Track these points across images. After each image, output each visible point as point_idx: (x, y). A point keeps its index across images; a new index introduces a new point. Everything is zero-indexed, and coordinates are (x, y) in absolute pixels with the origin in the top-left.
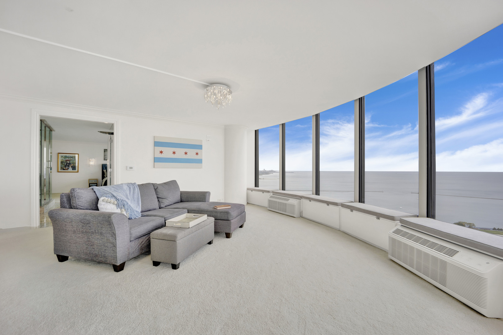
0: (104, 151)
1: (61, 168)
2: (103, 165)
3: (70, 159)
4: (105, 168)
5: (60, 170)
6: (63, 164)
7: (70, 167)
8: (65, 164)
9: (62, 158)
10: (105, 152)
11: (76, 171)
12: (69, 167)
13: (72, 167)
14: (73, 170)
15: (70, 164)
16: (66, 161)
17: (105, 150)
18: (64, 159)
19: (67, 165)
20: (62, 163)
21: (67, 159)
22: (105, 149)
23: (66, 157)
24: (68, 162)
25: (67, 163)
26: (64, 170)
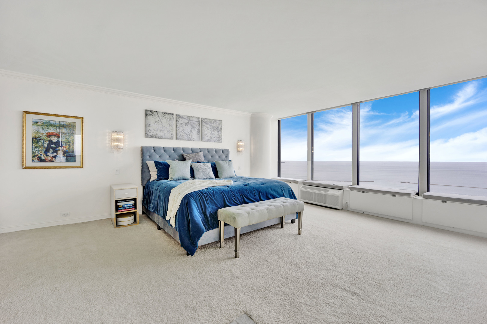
0: (146, 115)
1: (34, 157)
2: (145, 150)
3: (58, 130)
4: (148, 157)
5: (29, 163)
6: (40, 144)
7: (61, 153)
8: (46, 145)
9: (36, 128)
10: (149, 117)
11: (78, 163)
12: (56, 152)
13: (65, 152)
14: (67, 161)
15: (58, 144)
16: (49, 135)
17: (148, 113)
18: (41, 131)
19: (52, 148)
20: (37, 143)
21: (51, 130)
22: (146, 110)
23: (48, 124)
24: (55, 139)
25: (51, 142)
26: (41, 161)
